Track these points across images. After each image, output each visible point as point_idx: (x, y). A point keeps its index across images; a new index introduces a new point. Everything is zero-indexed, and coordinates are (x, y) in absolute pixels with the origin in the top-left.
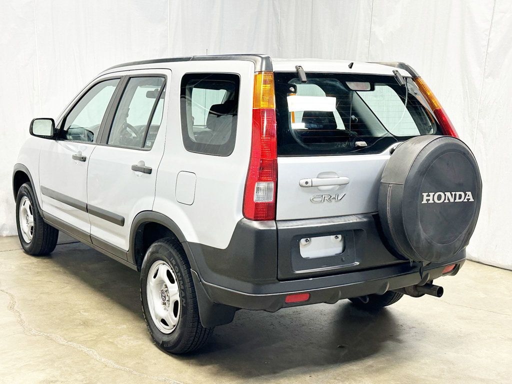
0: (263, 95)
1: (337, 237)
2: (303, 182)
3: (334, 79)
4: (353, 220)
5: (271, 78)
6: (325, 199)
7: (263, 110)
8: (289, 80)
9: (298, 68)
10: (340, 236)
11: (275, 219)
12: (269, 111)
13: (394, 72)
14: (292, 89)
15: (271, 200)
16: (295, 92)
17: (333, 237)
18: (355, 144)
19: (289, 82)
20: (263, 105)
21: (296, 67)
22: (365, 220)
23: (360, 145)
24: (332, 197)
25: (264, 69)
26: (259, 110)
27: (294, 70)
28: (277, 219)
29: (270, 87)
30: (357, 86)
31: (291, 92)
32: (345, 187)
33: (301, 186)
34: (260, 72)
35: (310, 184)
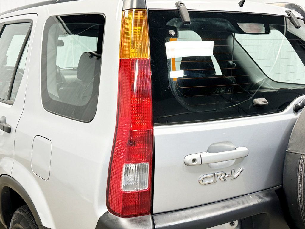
0: (134, 41)
1: (232, 224)
2: (189, 159)
3: (223, 20)
4: (254, 201)
5: (143, 17)
6: (218, 177)
7: (134, 61)
8: (169, 21)
9: (179, 5)
10: (236, 222)
11: (151, 212)
12: (142, 61)
13: (287, 12)
14: (172, 32)
15: (146, 187)
16: (176, 36)
17: (228, 225)
18: (253, 103)
19: (168, 23)
20: (134, 54)
21: (177, 4)
22: (267, 199)
23: (260, 103)
24: (227, 175)
25: (134, 6)
26: (129, 60)
27: (173, 7)
28: (154, 212)
29: (143, 30)
30: (250, 27)
31: (171, 36)
32: (243, 160)
33: (187, 164)
34: (131, 10)
35: (198, 162)
